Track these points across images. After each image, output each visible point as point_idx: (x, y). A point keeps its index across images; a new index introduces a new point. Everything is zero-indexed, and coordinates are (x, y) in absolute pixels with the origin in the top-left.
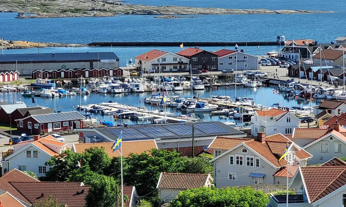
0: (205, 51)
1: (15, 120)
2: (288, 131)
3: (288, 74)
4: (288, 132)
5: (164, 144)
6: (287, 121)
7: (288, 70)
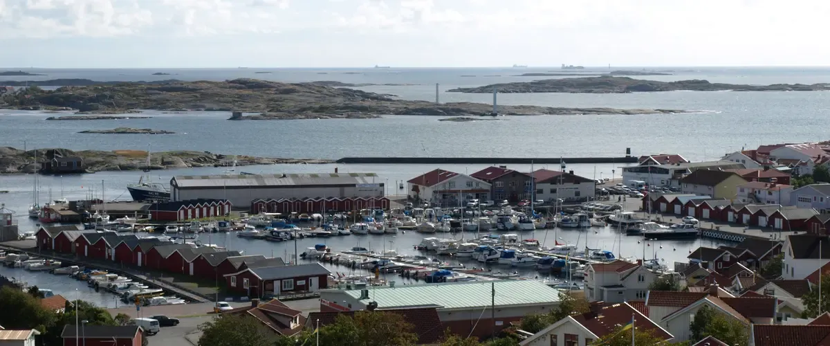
0: (515, 172)
1: (224, 276)
2: (641, 294)
3: (642, 207)
4: (641, 297)
5: (450, 314)
6: (640, 280)
7: (642, 202)
